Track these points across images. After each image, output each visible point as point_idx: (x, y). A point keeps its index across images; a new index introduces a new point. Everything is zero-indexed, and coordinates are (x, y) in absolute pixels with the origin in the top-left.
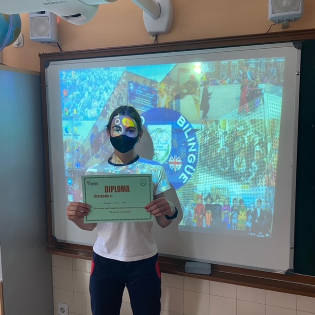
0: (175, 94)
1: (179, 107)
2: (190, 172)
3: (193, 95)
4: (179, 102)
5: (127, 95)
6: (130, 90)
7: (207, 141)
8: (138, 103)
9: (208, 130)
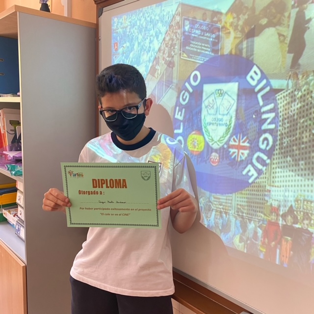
0: (246, 30)
1: (252, 50)
2: (261, 164)
3: (278, 27)
4: (253, 42)
5: (181, 40)
6: (184, 32)
7: (296, 111)
8: (194, 51)
9: (299, 90)
